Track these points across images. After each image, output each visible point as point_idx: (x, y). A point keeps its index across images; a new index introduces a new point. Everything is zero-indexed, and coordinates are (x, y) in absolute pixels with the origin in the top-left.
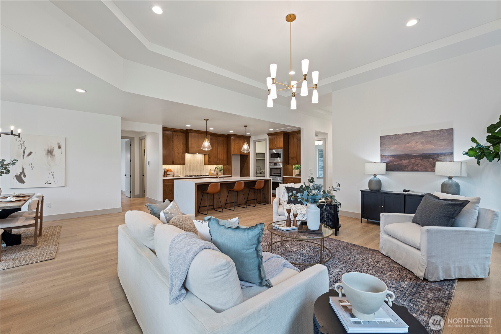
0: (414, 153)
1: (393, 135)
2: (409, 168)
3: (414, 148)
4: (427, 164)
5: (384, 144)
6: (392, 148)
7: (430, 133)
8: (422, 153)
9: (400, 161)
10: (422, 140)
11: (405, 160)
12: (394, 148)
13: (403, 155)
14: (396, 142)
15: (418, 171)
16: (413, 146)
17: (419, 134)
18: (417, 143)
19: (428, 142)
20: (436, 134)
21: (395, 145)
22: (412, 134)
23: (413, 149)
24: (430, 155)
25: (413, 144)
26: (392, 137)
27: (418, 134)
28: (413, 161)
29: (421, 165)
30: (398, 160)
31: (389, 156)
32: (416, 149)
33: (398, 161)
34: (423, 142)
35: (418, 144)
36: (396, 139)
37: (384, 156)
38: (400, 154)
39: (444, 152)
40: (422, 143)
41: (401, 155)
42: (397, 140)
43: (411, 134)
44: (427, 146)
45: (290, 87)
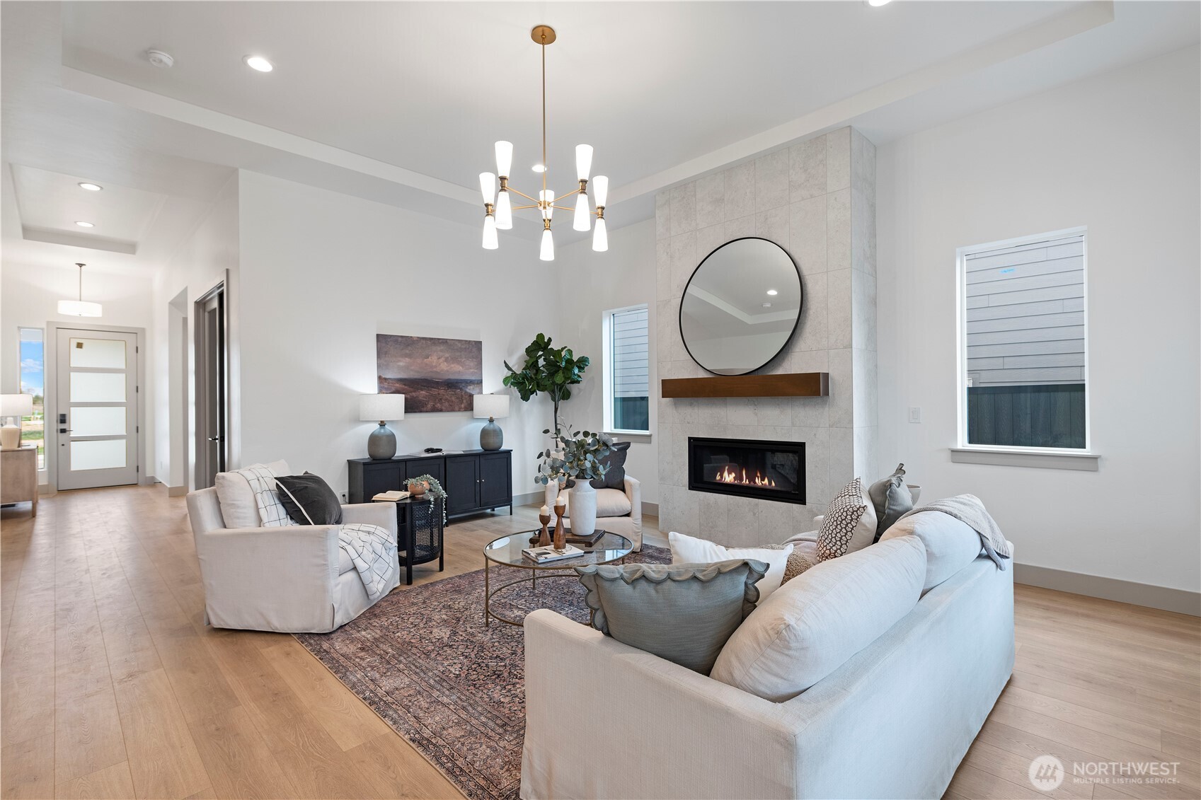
0: (437, 378)
1: (402, 336)
2: (429, 406)
3: (436, 367)
4: (453, 399)
5: (386, 353)
6: (401, 364)
7: (457, 343)
8: (447, 377)
9: (415, 392)
10: (447, 355)
11: (422, 390)
12: (404, 364)
13: (419, 379)
14: (407, 352)
15: (441, 411)
16: (434, 364)
17: (442, 342)
18: (439, 358)
19: (455, 360)
20: (463, 347)
21: (406, 357)
22: (433, 341)
23: (435, 369)
24: (456, 383)
25: (433, 359)
26: (400, 339)
27: (440, 343)
28: (435, 391)
29: (446, 399)
30: (412, 389)
31: (395, 379)
32: (438, 369)
33: (411, 392)
34: (448, 358)
35: (441, 360)
36: (408, 345)
37: (385, 379)
38: (415, 377)
39: (473, 378)
40: (446, 360)
41: (416, 379)
42: (410, 348)
43: (431, 339)
44: (453, 366)
45: (543, 205)
